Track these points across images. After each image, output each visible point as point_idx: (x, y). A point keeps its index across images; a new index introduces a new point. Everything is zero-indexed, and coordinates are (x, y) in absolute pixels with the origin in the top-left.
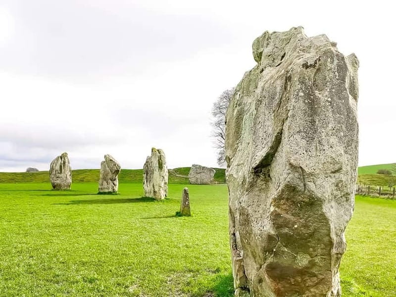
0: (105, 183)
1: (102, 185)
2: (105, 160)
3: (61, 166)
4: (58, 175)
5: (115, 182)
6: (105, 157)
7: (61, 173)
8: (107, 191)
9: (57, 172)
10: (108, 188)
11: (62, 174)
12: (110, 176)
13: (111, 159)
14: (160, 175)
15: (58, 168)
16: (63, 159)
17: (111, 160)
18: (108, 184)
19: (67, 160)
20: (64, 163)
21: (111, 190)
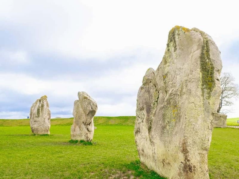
0: (77, 128)
1: (74, 131)
2: (78, 99)
3: (38, 110)
4: (36, 119)
5: (89, 127)
6: (79, 93)
7: (38, 116)
8: (79, 139)
9: (35, 116)
10: (81, 135)
11: (40, 118)
12: (84, 118)
13: (86, 96)
14: (207, 110)
15: (35, 111)
16: (41, 102)
17: (86, 98)
18: (80, 130)
19: (45, 103)
20: (42, 106)
21: (83, 138)
